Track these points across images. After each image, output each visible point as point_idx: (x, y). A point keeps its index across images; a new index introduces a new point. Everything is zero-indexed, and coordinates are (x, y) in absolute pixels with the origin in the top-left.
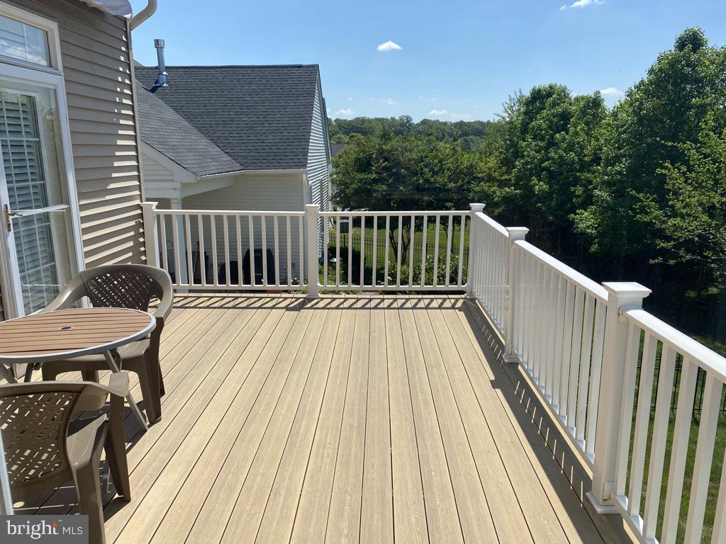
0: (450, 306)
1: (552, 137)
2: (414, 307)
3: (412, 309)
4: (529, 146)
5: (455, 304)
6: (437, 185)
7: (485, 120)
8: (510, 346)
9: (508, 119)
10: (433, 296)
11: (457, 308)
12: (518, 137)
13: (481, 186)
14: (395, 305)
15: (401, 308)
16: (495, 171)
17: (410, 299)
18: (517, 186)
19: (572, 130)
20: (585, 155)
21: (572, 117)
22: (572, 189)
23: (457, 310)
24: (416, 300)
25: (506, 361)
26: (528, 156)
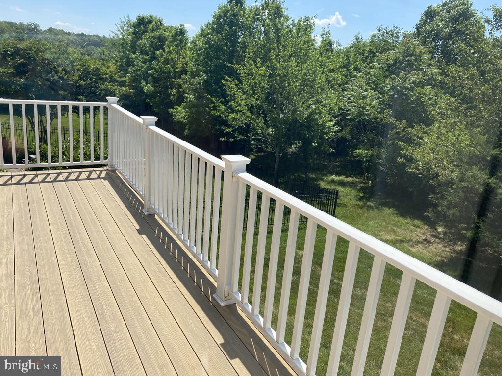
0: (96, 176)
1: (154, 53)
2: (66, 180)
3: (64, 181)
4: (138, 58)
5: (100, 175)
6: (70, 82)
7: (101, 35)
8: (148, 202)
9: (121, 37)
10: (81, 170)
11: (102, 178)
12: (129, 51)
13: (106, 85)
14: (48, 179)
15: (55, 180)
16: (115, 74)
17: (61, 173)
18: (131, 87)
19: (167, 49)
20: (177, 68)
21: (167, 40)
22: (169, 90)
23: (102, 180)
24: (67, 174)
25: (146, 213)
26: (138, 65)
